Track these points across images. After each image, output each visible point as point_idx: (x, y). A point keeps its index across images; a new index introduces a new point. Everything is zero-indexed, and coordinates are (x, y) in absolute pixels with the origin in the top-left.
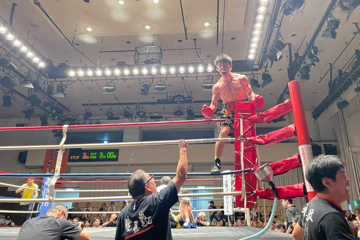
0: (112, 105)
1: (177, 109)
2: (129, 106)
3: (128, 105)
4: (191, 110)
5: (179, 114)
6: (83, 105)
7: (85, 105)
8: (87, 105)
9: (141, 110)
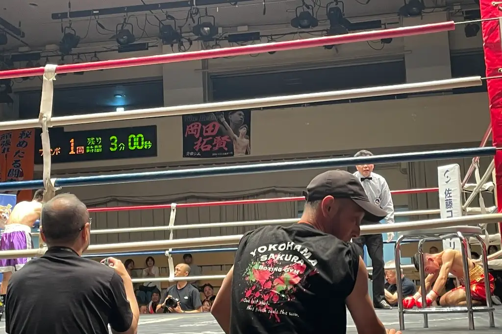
0: (127, 12)
1: (300, 10)
2: (171, 11)
3: (168, 10)
4: (338, 9)
5: (305, 22)
6: (55, 16)
7: (60, 15)
8: (64, 15)
9: (204, 20)
